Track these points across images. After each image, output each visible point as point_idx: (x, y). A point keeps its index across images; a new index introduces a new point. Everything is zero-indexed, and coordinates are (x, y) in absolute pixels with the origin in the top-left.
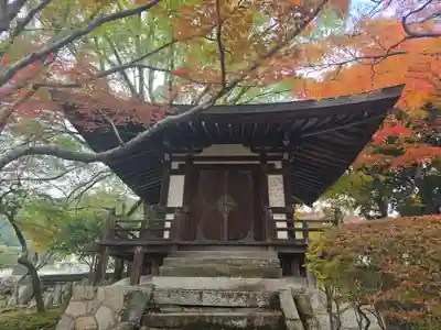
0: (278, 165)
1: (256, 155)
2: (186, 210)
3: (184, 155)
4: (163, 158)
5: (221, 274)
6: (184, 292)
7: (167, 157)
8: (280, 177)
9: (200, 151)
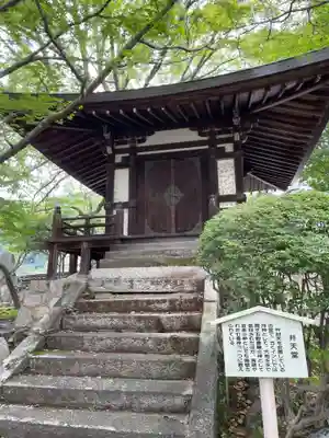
0: (229, 148)
1: (205, 138)
2: (132, 204)
3: (127, 146)
4: (106, 152)
5: (159, 264)
6: (117, 281)
7: (109, 150)
8: (231, 161)
9: (144, 141)
